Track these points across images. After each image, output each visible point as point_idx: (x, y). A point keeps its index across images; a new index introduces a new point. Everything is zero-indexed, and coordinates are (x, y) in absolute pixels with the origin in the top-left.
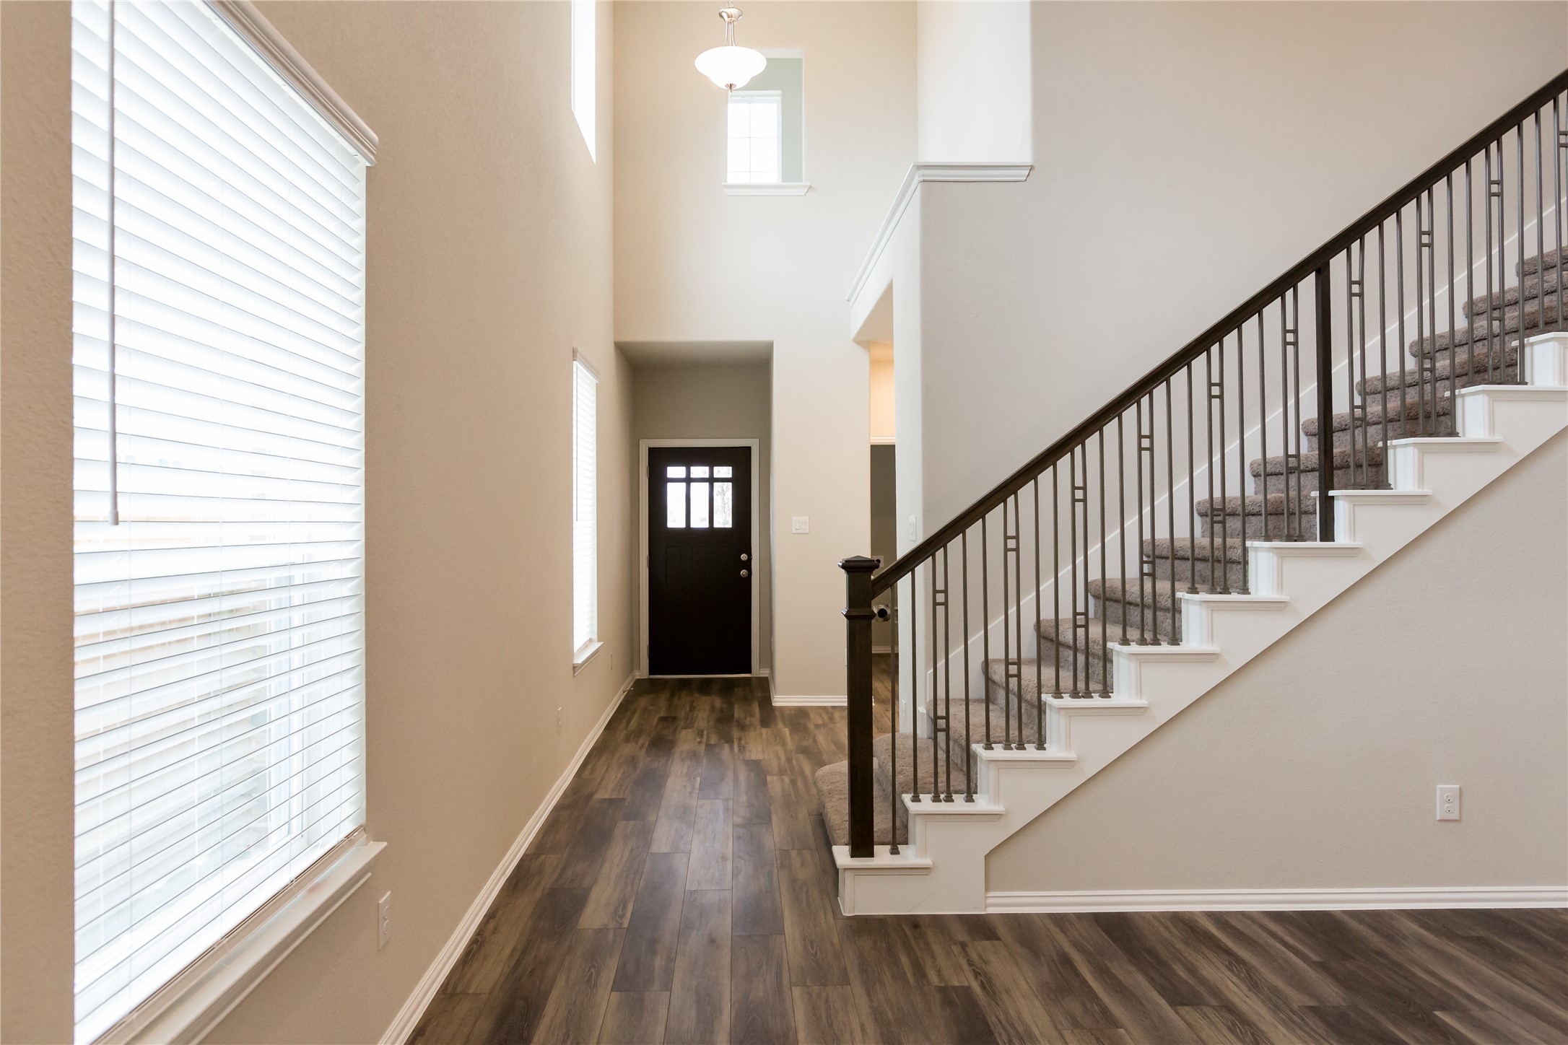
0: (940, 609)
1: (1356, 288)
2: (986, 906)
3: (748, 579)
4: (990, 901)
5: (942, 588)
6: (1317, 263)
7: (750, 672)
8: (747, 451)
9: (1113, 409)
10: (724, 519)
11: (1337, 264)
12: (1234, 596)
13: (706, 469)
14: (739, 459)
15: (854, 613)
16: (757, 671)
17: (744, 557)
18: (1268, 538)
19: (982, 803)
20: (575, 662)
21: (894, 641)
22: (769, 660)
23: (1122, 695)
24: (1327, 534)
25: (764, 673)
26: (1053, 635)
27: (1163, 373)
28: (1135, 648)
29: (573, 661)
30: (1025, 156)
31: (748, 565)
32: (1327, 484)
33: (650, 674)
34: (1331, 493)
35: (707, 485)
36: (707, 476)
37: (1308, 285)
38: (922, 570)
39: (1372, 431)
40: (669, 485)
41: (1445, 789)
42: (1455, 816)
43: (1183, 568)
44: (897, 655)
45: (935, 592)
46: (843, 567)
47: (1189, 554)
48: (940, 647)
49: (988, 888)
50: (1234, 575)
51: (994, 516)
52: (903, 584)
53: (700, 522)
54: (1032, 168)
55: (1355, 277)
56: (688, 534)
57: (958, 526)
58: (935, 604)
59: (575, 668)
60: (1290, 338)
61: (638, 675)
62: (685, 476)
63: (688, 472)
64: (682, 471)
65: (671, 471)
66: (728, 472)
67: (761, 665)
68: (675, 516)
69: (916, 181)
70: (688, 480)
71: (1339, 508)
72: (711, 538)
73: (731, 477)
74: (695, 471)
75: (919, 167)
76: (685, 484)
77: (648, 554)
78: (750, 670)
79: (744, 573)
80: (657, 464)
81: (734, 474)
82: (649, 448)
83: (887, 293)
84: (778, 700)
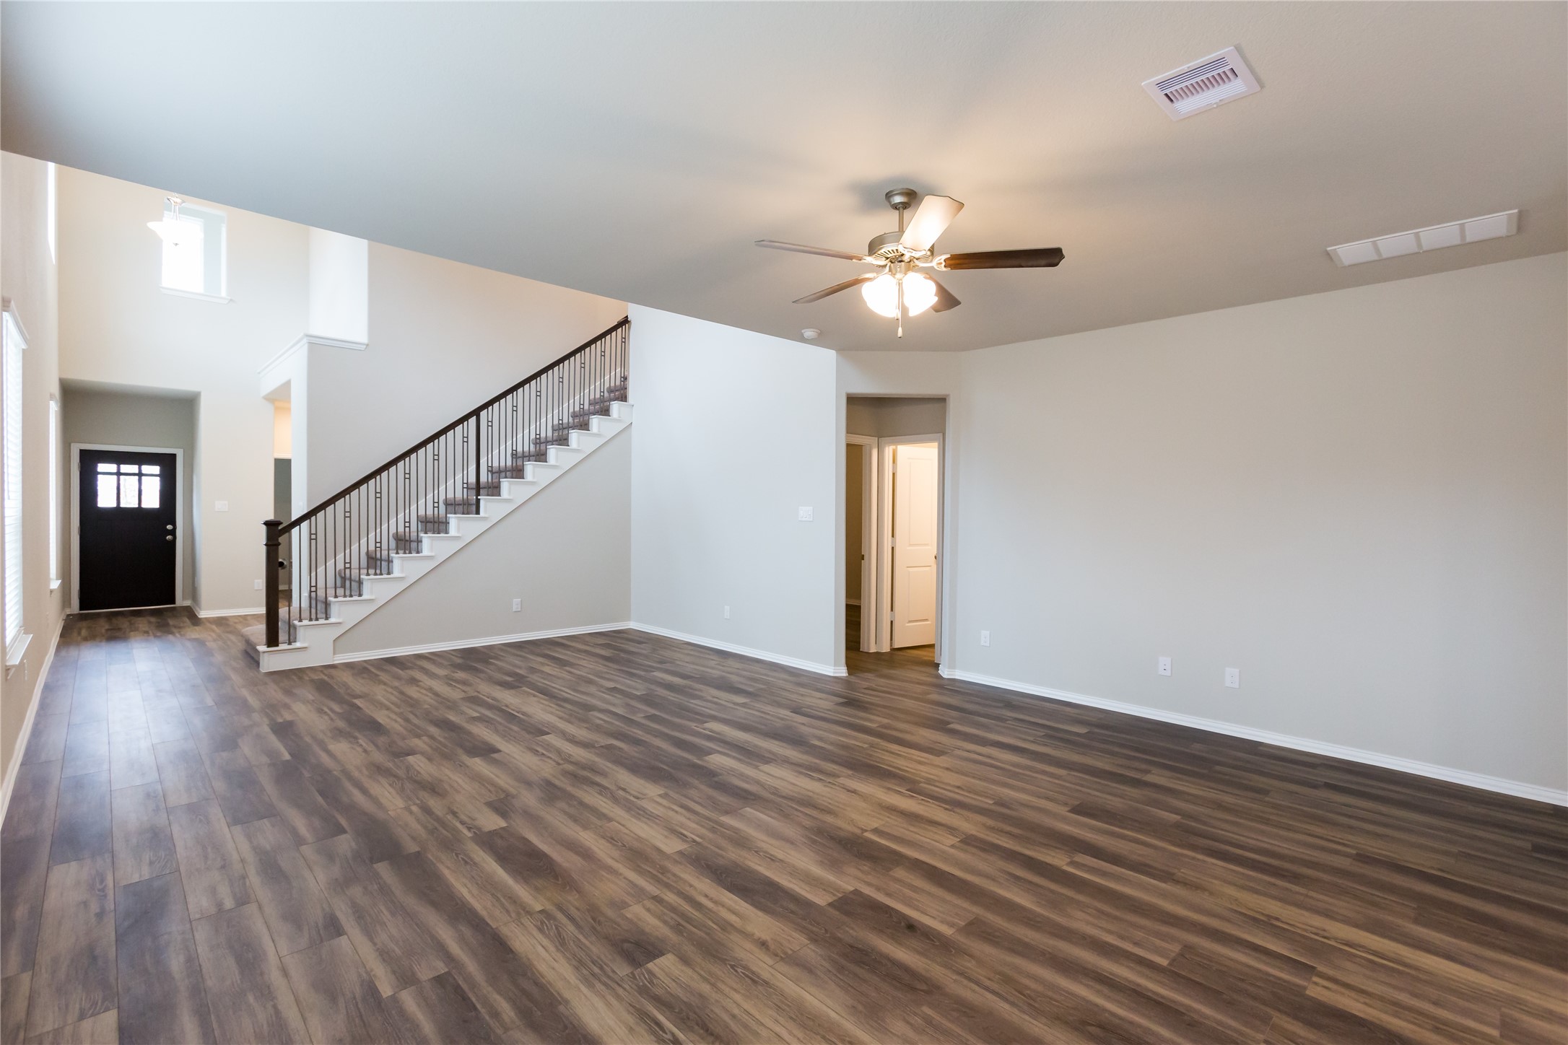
0: (313, 542)
1: (490, 424)
2: (334, 661)
3: (173, 542)
4: (335, 659)
5: (314, 532)
6: (476, 413)
7: (174, 603)
8: (173, 456)
9: (394, 462)
10: (152, 500)
11: (483, 414)
12: (442, 535)
13: (137, 467)
14: (167, 463)
15: (270, 543)
16: (181, 600)
17: (169, 527)
18: (455, 513)
19: (332, 620)
21: (290, 582)
22: (194, 593)
23: (397, 573)
24: (478, 512)
25: (188, 603)
26: (374, 555)
27: (415, 449)
28: (401, 555)
30: (365, 340)
31: (173, 532)
32: (478, 494)
33: (81, 610)
34: (479, 497)
35: (137, 477)
36: (137, 472)
37: (473, 420)
38: (305, 525)
39: (495, 475)
40: (99, 476)
41: (517, 601)
42: (519, 610)
43: (429, 525)
44: (291, 590)
45: (311, 534)
46: (264, 524)
47: (432, 520)
48: (313, 566)
49: (334, 654)
50: (442, 527)
51: (340, 503)
52: (295, 531)
53: (129, 502)
54: (367, 345)
55: (490, 420)
56: (119, 512)
57: (323, 507)
58: (311, 539)
60: (465, 440)
61: (68, 611)
62: (115, 471)
63: (119, 469)
64: (112, 467)
65: (102, 467)
66: (156, 469)
67: (184, 598)
68: (106, 499)
69: (305, 340)
70: (119, 474)
71: (482, 503)
72: (139, 514)
73: (158, 473)
74: (125, 468)
75: (307, 336)
76: (115, 477)
77: (79, 525)
78: (173, 602)
79: (169, 537)
80: (89, 460)
81: (161, 471)
82: (81, 450)
83: (288, 384)
84: (203, 614)
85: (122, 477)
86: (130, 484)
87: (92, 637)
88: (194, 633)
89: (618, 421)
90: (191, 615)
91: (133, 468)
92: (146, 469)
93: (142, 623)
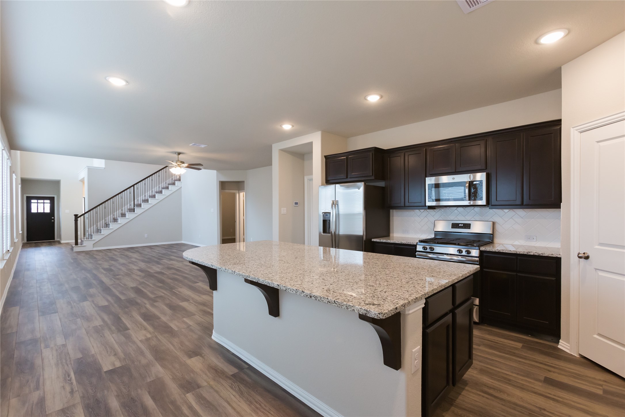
3: (54, 222)
6: (133, 186)
8: (54, 198)
9: (109, 199)
10: (48, 210)
12: (124, 218)
14: (52, 199)
15: (75, 221)
17: (53, 218)
18: (128, 212)
19: (92, 239)
20: (15, 241)
22: (60, 236)
23: (111, 227)
24: (134, 212)
25: (58, 240)
28: (112, 223)
29: (14, 241)
30: (104, 166)
31: (54, 219)
32: (134, 207)
33: (27, 241)
35: (43, 204)
37: (132, 188)
38: (85, 215)
39: (139, 202)
40: (32, 204)
41: (146, 235)
42: (147, 237)
46: (75, 216)
48: (88, 226)
49: (93, 248)
50: (124, 216)
51: (94, 210)
52: (82, 217)
53: (41, 210)
54: (105, 168)
55: (137, 187)
56: (38, 214)
57: (90, 211)
59: (15, 243)
61: (23, 242)
62: (37, 202)
63: (38, 201)
64: (36, 201)
65: (33, 201)
66: (49, 201)
67: (57, 238)
68: (34, 210)
69: (87, 168)
70: (38, 203)
71: (135, 209)
72: (44, 214)
73: (49, 202)
74: (39, 201)
75: (87, 166)
76: (37, 204)
77: (26, 217)
78: (54, 239)
79: (53, 221)
80: (29, 200)
81: (50, 201)
82: (27, 196)
83: (84, 178)
84: (62, 242)
85: (38, 204)
86: (41, 206)
87: (31, 247)
88: (59, 246)
89: (177, 186)
90: (59, 242)
91: (42, 201)
92: (46, 201)
93: (44, 244)
